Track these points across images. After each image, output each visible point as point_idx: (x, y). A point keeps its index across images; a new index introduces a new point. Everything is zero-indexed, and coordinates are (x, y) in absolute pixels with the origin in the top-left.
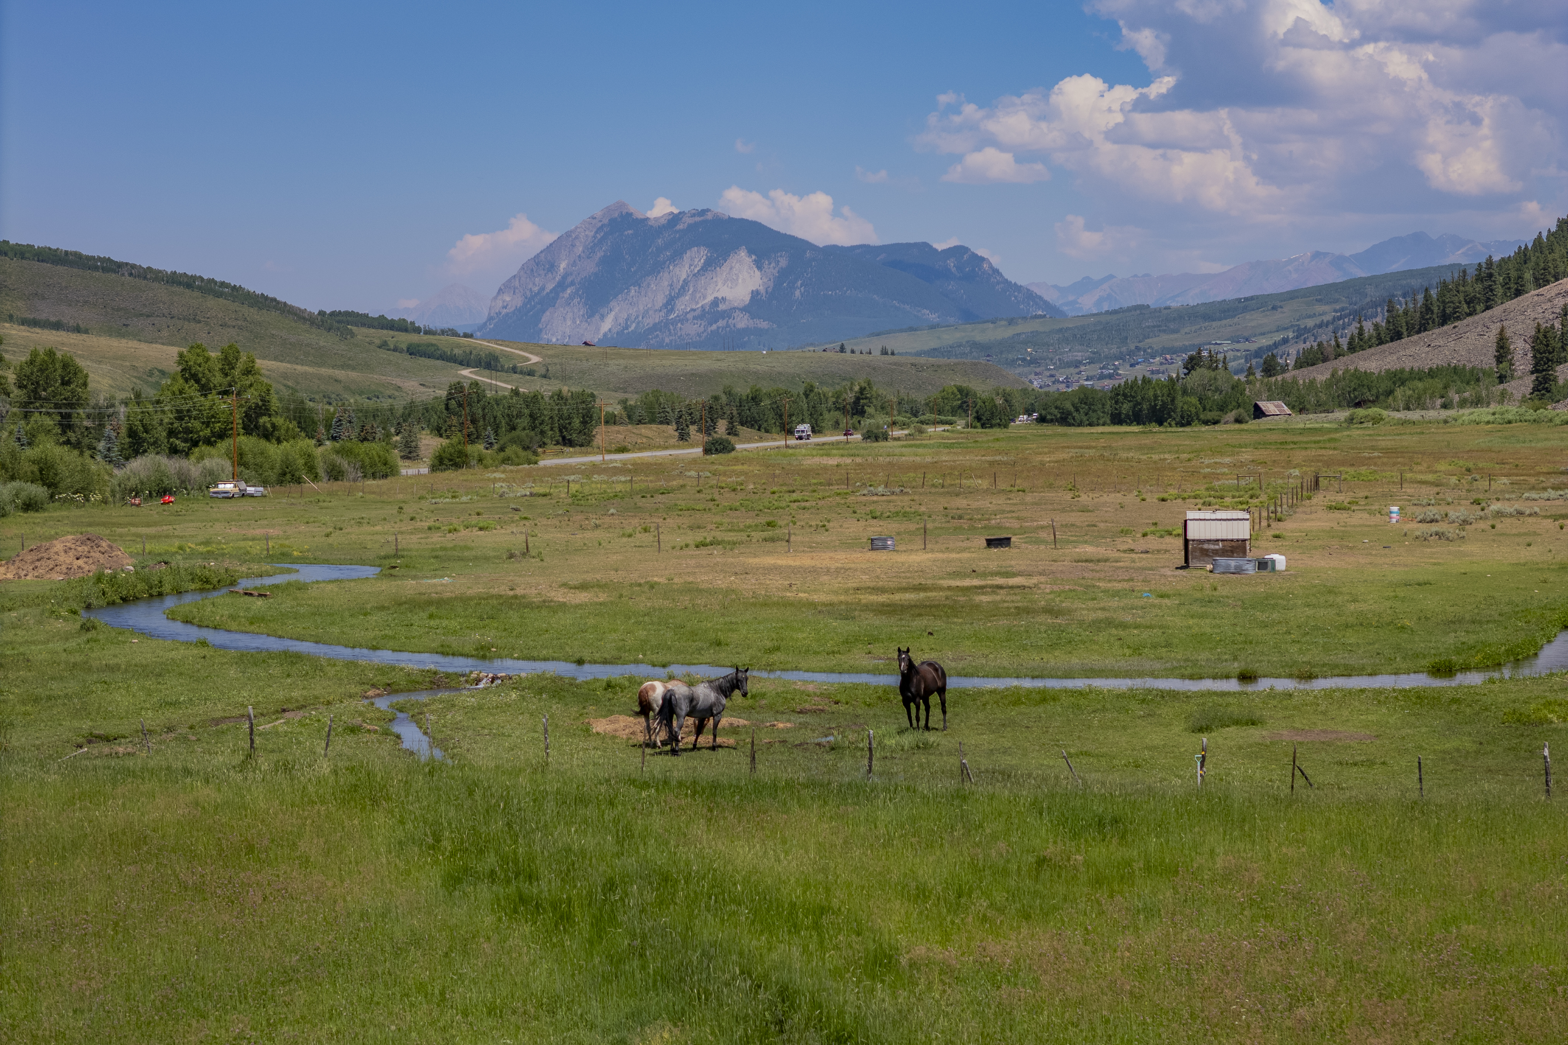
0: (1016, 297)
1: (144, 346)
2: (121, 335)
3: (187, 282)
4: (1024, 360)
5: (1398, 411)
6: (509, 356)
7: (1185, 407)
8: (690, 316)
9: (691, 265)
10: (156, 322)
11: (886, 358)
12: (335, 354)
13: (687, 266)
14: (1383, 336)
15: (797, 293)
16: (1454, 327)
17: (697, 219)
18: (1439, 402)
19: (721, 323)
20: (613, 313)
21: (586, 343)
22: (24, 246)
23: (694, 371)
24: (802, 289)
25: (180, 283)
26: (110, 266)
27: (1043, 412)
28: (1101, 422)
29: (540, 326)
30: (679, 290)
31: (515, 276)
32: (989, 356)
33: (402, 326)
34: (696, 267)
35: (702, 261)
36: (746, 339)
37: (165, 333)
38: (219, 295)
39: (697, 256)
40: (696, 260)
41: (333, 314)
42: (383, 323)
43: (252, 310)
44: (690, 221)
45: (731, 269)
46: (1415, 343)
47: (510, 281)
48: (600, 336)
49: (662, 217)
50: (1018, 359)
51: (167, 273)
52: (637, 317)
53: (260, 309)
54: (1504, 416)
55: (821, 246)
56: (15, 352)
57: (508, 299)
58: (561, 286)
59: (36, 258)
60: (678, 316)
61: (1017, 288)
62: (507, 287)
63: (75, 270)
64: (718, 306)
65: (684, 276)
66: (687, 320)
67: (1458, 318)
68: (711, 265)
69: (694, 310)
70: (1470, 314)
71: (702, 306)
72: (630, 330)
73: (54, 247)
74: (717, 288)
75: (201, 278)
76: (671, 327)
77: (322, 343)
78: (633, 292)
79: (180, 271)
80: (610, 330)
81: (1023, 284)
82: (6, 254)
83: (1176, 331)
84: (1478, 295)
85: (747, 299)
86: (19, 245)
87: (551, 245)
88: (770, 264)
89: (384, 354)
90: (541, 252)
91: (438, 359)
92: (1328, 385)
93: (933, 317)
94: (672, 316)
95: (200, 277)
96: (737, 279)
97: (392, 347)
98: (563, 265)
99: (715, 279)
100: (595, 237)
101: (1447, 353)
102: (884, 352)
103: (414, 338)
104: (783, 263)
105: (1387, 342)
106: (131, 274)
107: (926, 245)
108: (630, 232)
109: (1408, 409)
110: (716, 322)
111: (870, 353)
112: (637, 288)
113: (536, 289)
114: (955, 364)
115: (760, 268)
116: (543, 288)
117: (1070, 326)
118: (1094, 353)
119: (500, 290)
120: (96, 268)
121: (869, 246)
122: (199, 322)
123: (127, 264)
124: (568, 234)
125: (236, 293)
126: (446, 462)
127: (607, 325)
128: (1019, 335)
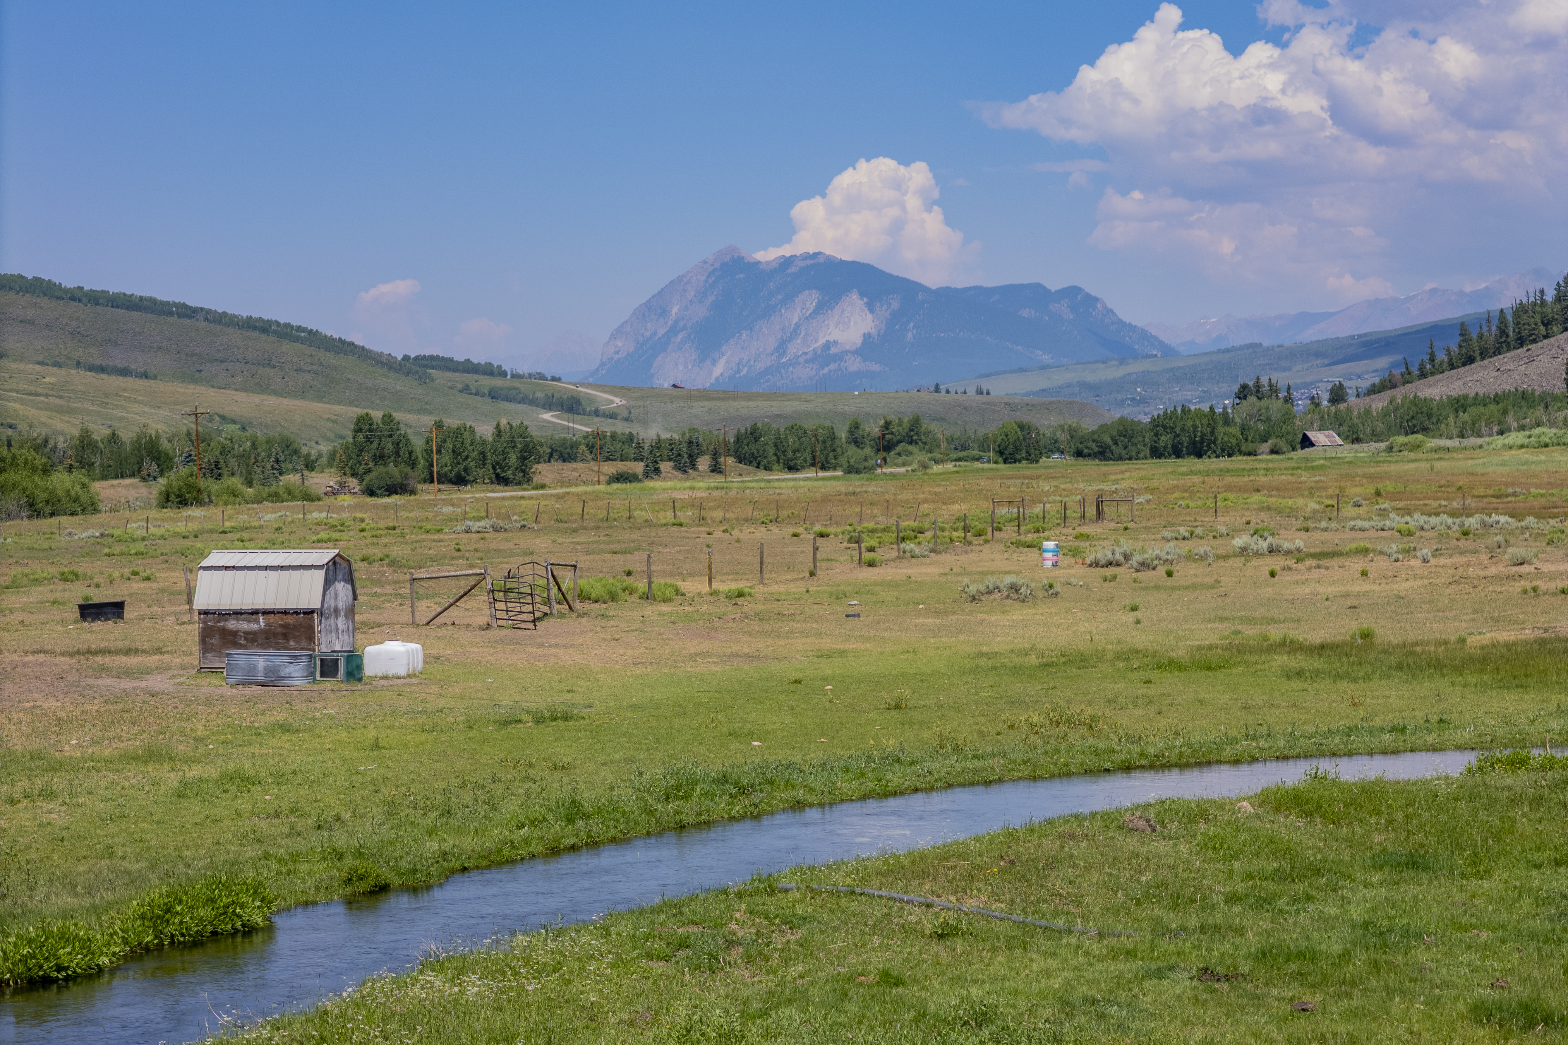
0: (1130, 337)
1: (212, 392)
2: (194, 381)
3: (264, 327)
4: (1133, 399)
5: (1451, 438)
6: (591, 400)
7: (1226, 438)
8: (801, 360)
9: (802, 309)
10: (229, 368)
11: (979, 397)
12: (412, 399)
13: (799, 310)
14: (1454, 361)
15: (910, 335)
16: (1528, 350)
17: (809, 262)
18: (1496, 429)
19: (833, 366)
20: (725, 357)
21: (674, 386)
22: (98, 292)
23: (779, 413)
24: (914, 331)
25: (255, 328)
26: (186, 312)
27: (1080, 446)
28: (1141, 455)
29: (652, 371)
30: (791, 334)
31: (626, 322)
32: (1097, 396)
33: (489, 370)
34: (807, 310)
35: (814, 304)
36: (858, 382)
37: (239, 379)
38: (297, 339)
39: (809, 300)
40: (808, 303)
41: (417, 358)
42: (469, 368)
43: (328, 354)
44: (802, 264)
45: (843, 311)
46: (1485, 367)
47: (622, 326)
48: (713, 381)
49: (774, 260)
50: (1127, 399)
51: (242, 317)
52: (749, 360)
53: (337, 353)
54: (1541, 439)
55: (934, 288)
56: (70, 398)
57: (620, 344)
58: (673, 330)
59: (110, 304)
60: (789, 360)
61: (1132, 328)
62: (617, 333)
63: (150, 316)
64: (830, 350)
65: (795, 320)
66: (799, 364)
67: (1534, 341)
68: (822, 308)
69: (806, 353)
70: (1546, 337)
71: (814, 350)
72: (742, 374)
73: (128, 293)
74: (829, 331)
75: (278, 323)
76: (783, 371)
77: (398, 388)
78: (744, 336)
79: (255, 315)
80: (722, 374)
81: (1138, 325)
82: (80, 301)
83: (1289, 369)
84: (1556, 317)
85: (860, 342)
86: (94, 291)
87: (662, 289)
88: (882, 306)
89: (463, 398)
90: (653, 297)
91: (520, 403)
92: (1385, 414)
93: (1047, 358)
94: (784, 360)
95: (276, 322)
96: (849, 322)
97: (474, 392)
98: (675, 310)
99: (826, 322)
100: (706, 281)
101: (1517, 377)
102: (980, 392)
103: (497, 382)
104: (895, 305)
105: (1458, 367)
106: (206, 319)
107: (1039, 286)
108: (742, 276)
109: (1462, 436)
110: (828, 365)
111: (965, 393)
112: (748, 332)
113: (648, 334)
114: (1051, 403)
115: (871, 311)
116: (655, 334)
117: (1182, 365)
118: (1204, 392)
119: (612, 335)
120: (171, 314)
121: (982, 287)
122: (274, 367)
123: (202, 309)
124: (680, 279)
125: (313, 338)
126: (172, 497)
127: (718, 370)
128: (1129, 374)
